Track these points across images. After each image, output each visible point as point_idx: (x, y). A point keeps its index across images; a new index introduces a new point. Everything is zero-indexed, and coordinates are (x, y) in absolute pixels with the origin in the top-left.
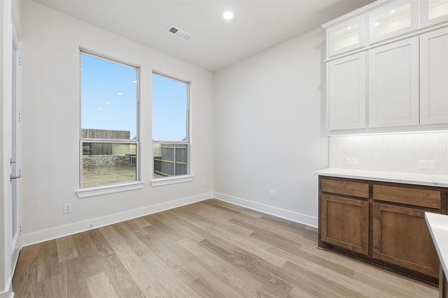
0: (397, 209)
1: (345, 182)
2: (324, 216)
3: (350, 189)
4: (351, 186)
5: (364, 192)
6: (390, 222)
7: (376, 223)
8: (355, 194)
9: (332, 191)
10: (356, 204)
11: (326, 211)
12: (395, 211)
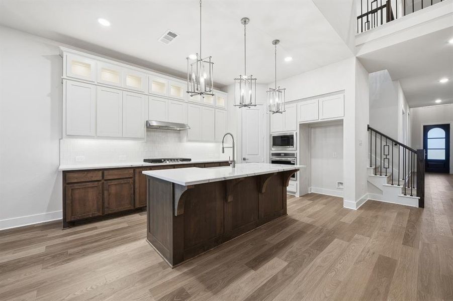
0: (116, 182)
1: (86, 173)
2: (68, 202)
3: (89, 177)
4: (90, 175)
5: (99, 176)
6: (113, 190)
7: (106, 193)
8: (93, 179)
9: (76, 181)
10: (93, 185)
11: (70, 198)
12: (115, 183)
